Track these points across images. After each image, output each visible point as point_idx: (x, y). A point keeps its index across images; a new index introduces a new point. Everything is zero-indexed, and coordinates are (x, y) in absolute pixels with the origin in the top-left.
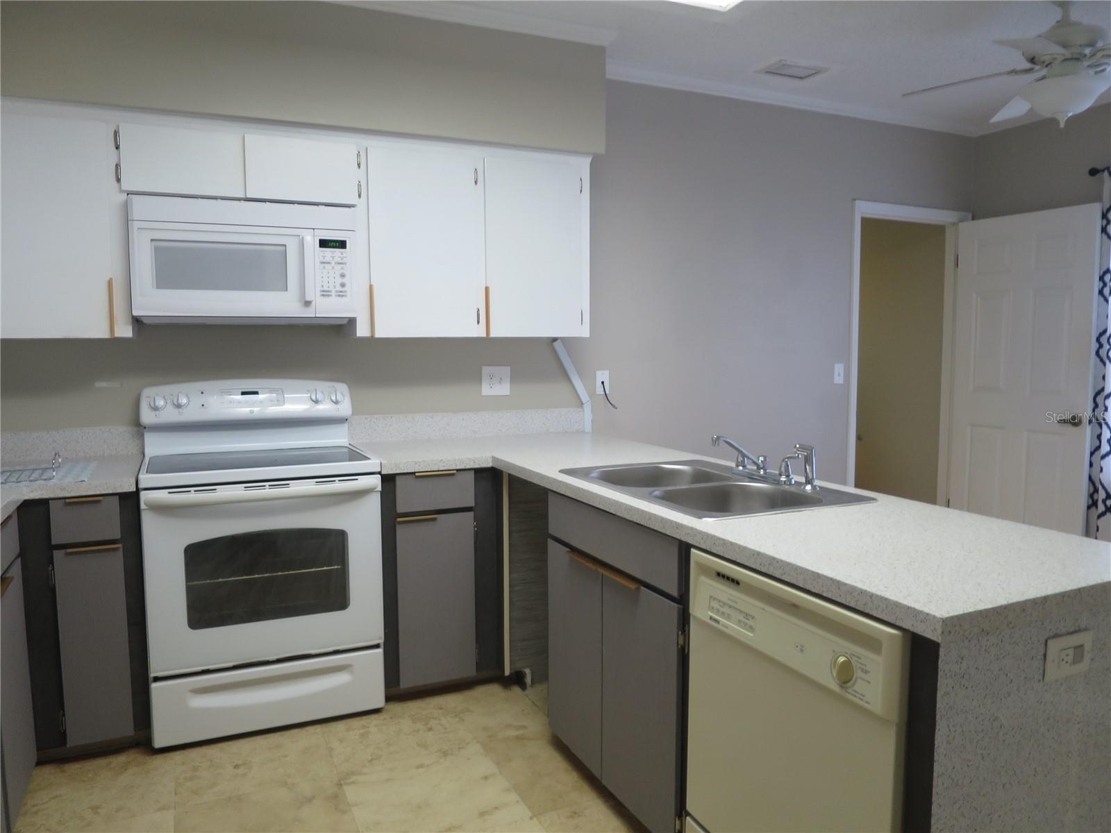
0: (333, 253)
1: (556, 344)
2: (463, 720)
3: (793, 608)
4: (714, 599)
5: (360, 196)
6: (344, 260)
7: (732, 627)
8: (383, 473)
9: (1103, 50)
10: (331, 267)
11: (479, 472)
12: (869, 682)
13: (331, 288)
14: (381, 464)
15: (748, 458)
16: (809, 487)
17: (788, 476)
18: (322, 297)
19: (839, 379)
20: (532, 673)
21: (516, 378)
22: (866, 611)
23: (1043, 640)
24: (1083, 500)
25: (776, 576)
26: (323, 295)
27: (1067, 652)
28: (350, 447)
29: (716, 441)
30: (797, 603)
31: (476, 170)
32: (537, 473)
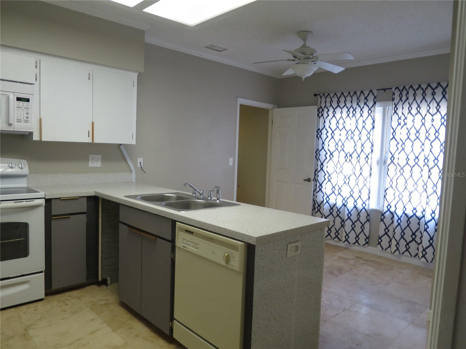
0: (23, 103)
1: (121, 147)
2: (81, 300)
3: (211, 239)
4: (184, 239)
5: (36, 80)
6: (29, 107)
7: (191, 249)
8: (46, 198)
9: (315, 57)
10: (22, 110)
11: (89, 198)
12: (235, 261)
13: (22, 118)
14: (45, 194)
15: (197, 191)
16: (218, 201)
17: (211, 197)
18: (17, 122)
19: (231, 164)
20: (110, 279)
21: (103, 160)
22: (234, 238)
23: (286, 244)
24: (311, 207)
25: (206, 229)
26: (18, 121)
27: (293, 248)
28: (28, 187)
29: (185, 185)
30: (212, 237)
31: (89, 74)
32: (115, 197)
